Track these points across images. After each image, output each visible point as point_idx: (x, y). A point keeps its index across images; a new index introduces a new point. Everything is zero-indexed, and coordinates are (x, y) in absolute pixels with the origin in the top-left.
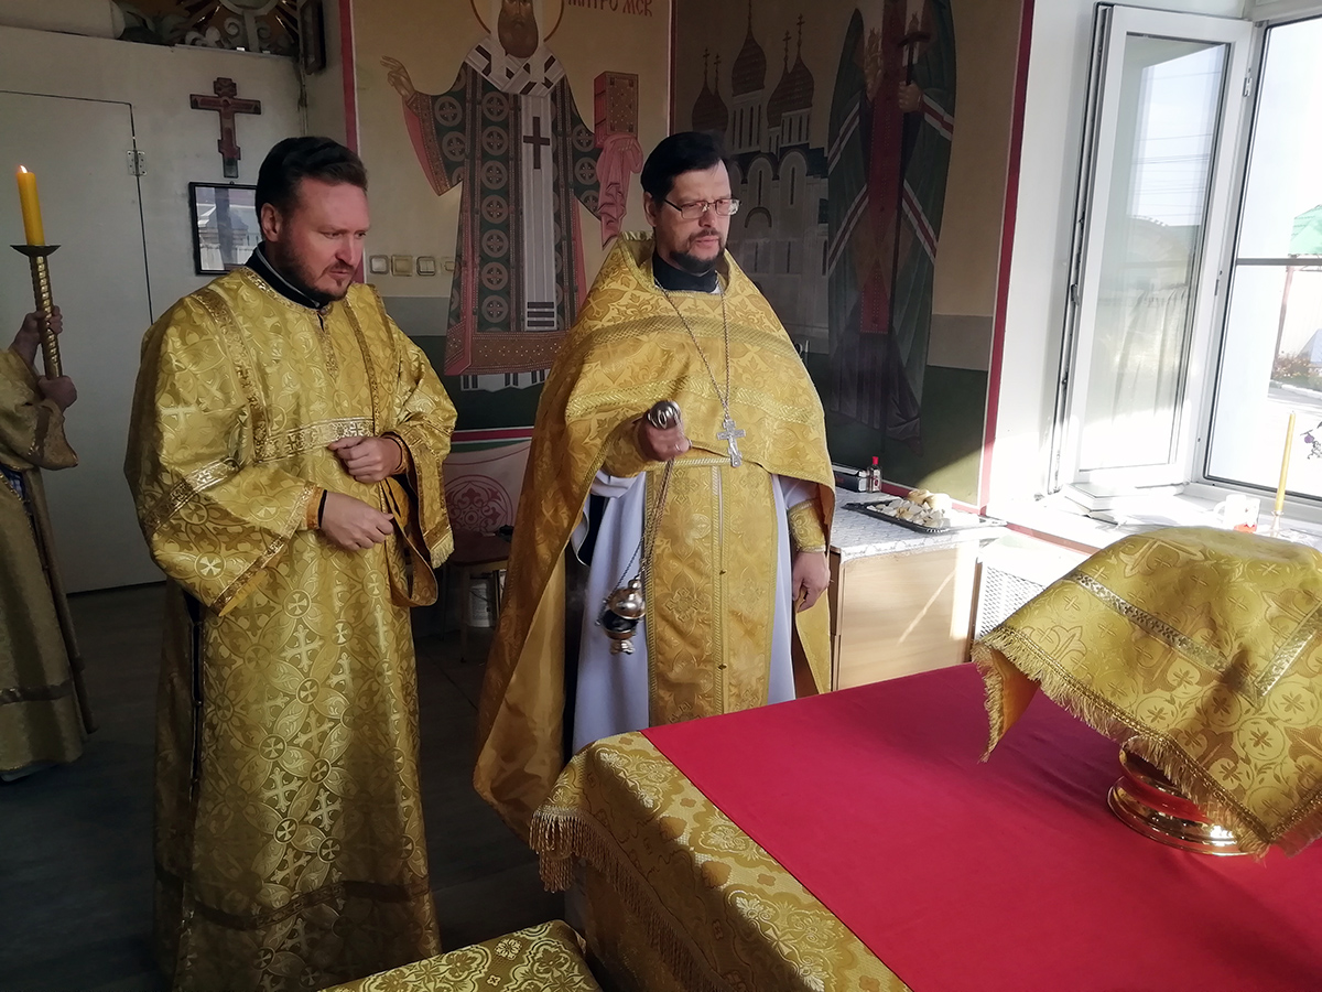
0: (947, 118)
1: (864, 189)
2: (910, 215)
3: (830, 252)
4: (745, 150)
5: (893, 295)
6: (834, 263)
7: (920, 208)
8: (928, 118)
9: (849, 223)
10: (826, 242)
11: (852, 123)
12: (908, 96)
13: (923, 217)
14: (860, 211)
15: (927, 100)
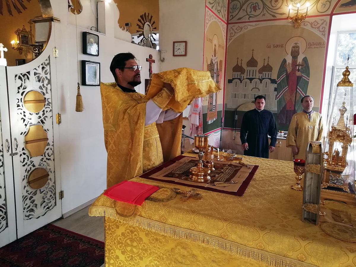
0: (308, 78)
1: (287, 86)
2: (299, 92)
3: (277, 97)
4: (251, 77)
5: (295, 103)
6: (279, 98)
7: (302, 91)
8: (303, 77)
9: (283, 92)
10: (276, 95)
11: (284, 76)
12: (298, 74)
13: (302, 92)
14: (286, 90)
15: (303, 75)
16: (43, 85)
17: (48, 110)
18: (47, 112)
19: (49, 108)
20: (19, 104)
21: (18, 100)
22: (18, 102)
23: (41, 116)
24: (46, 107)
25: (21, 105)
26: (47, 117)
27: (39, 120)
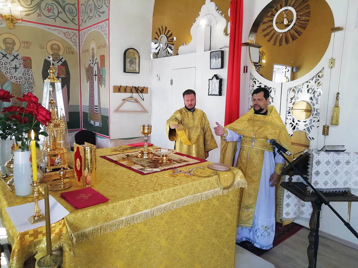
16: (314, 96)
17: (316, 120)
18: (314, 121)
19: (317, 118)
20: (290, 112)
21: (290, 108)
22: (290, 110)
23: (308, 124)
24: (314, 116)
25: (291, 112)
26: (313, 126)
27: (306, 128)
